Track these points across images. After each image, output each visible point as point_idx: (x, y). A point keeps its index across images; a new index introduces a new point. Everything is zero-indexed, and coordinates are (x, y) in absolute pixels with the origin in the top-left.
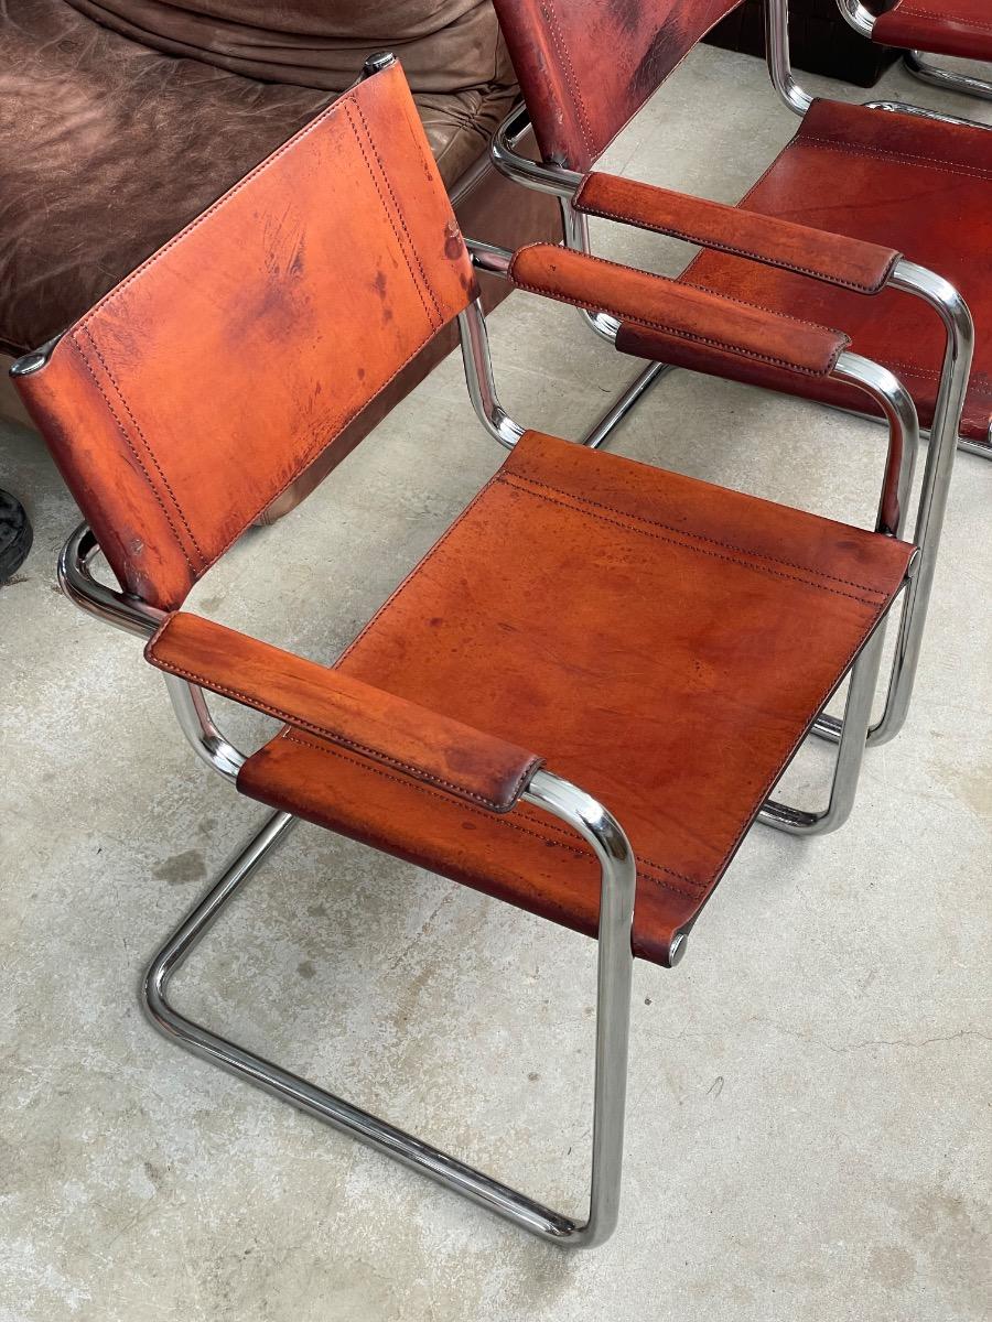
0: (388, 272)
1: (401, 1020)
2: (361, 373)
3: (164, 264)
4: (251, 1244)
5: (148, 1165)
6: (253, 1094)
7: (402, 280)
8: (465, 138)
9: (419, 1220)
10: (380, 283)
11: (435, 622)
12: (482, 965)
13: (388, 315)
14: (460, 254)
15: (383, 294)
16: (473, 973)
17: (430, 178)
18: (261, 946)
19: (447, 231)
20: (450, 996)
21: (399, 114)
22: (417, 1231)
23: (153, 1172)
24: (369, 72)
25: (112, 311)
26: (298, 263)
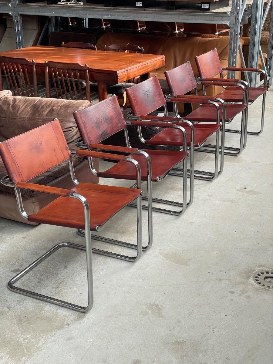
0: (56, 149)
1: (57, 288)
2: (51, 162)
3: (20, 137)
4: (26, 315)
5: (7, 307)
6: (28, 298)
7: (58, 151)
8: (75, 160)
9: (58, 311)
10: (54, 150)
11: (63, 202)
12: (72, 280)
13: (56, 155)
14: (68, 150)
15: (55, 152)
16: (71, 282)
17: (63, 137)
18: (31, 280)
19: (66, 146)
20: (66, 284)
21: (58, 127)
22: (57, 313)
23: (8, 308)
24: (53, 120)
25: (12, 140)
26: (41, 143)
